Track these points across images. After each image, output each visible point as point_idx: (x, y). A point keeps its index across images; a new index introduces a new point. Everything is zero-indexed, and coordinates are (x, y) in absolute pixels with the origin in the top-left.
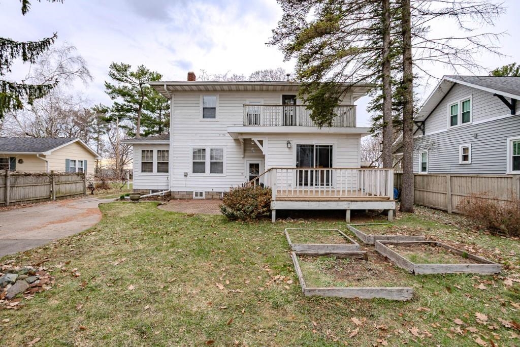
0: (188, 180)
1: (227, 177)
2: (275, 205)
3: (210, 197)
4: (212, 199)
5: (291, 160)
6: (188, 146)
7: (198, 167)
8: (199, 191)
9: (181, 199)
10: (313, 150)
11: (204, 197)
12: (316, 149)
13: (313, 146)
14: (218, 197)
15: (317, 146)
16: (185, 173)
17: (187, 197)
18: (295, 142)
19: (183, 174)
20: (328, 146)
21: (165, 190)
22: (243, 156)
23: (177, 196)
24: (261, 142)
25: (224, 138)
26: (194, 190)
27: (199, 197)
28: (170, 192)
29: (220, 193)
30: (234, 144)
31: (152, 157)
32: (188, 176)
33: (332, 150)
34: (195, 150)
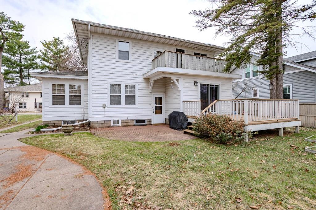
0: (106, 110)
1: (139, 107)
3: (125, 124)
4: (127, 126)
6: (106, 82)
7: (115, 100)
8: (116, 119)
9: (99, 127)
10: (208, 88)
11: (120, 124)
13: (208, 85)
14: (131, 124)
15: (211, 85)
16: (103, 105)
17: (106, 126)
18: (200, 82)
20: (216, 86)
21: (80, 121)
22: (151, 91)
23: (96, 125)
25: (136, 76)
26: (112, 119)
27: (116, 125)
28: (89, 122)
29: (133, 120)
30: (144, 81)
31: (64, 91)
32: (106, 108)
33: (218, 88)
34: (112, 85)
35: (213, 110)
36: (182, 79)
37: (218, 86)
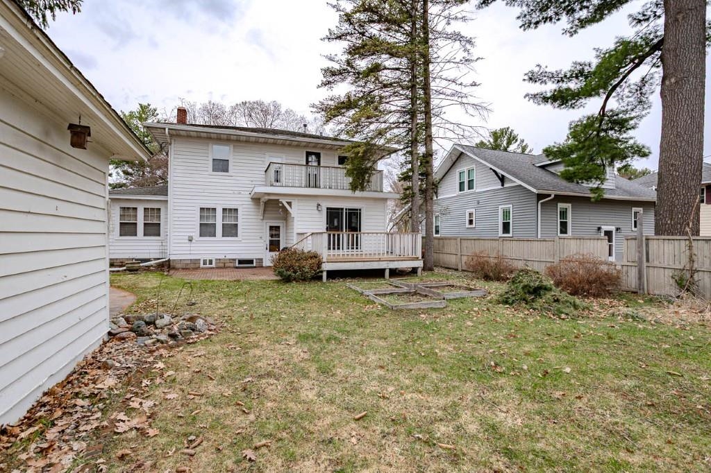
0: (192, 245)
1: (243, 241)
2: (327, 267)
3: (222, 265)
4: (225, 267)
5: (321, 223)
6: (194, 205)
7: (207, 230)
8: (208, 258)
9: (183, 269)
10: (342, 213)
11: (214, 265)
12: (346, 213)
13: (342, 209)
14: (232, 265)
15: (346, 209)
16: (189, 237)
17: (192, 266)
18: (326, 205)
19: (187, 238)
20: (357, 210)
21: (155, 259)
22: (262, 218)
23: (178, 266)
24: (290, 204)
25: (240, 196)
26: (202, 258)
27: (208, 266)
28: (169, 260)
29: (234, 260)
30: (250, 203)
31: (136, 216)
32: (194, 241)
33: (360, 213)
34: (202, 209)
35: (355, 246)
36: (296, 201)
37: (360, 210)
